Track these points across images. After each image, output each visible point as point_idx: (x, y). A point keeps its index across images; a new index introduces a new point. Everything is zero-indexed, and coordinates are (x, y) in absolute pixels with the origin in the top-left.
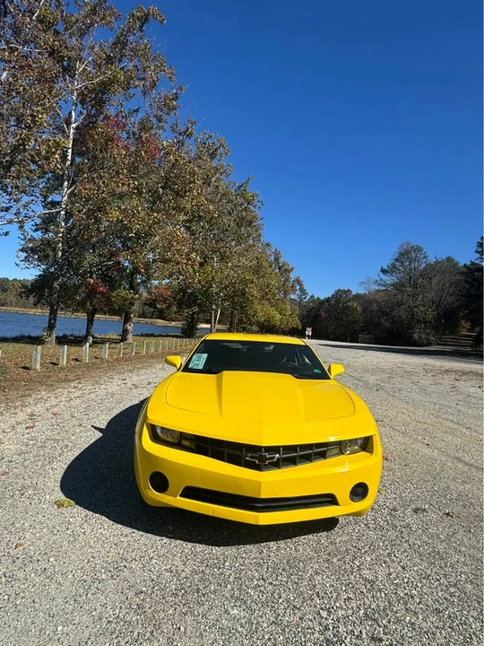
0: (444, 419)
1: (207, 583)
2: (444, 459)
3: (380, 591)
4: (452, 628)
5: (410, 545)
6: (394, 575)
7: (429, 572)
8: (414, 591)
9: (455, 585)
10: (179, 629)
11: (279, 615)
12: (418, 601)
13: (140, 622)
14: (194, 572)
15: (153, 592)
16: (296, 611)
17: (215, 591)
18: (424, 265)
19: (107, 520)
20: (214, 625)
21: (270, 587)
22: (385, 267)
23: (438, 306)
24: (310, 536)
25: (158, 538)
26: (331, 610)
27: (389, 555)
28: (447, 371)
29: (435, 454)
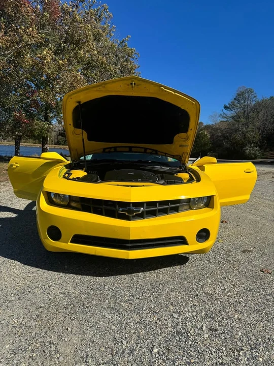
0: (265, 199)
1: (91, 300)
2: (264, 221)
3: (217, 300)
4: (268, 321)
5: (239, 272)
6: (227, 290)
7: (252, 287)
8: (241, 299)
9: (270, 295)
10: (67, 329)
11: (142, 317)
12: (244, 305)
13: (37, 326)
14: (82, 293)
15: (50, 307)
16: (155, 315)
17: (96, 305)
18: (254, 103)
19: (19, 263)
20: (94, 326)
21: (137, 301)
22: (227, 105)
23: (263, 132)
24: (168, 269)
25: (57, 273)
26: (181, 313)
27: (224, 278)
28: (267, 173)
29: (258, 219)
